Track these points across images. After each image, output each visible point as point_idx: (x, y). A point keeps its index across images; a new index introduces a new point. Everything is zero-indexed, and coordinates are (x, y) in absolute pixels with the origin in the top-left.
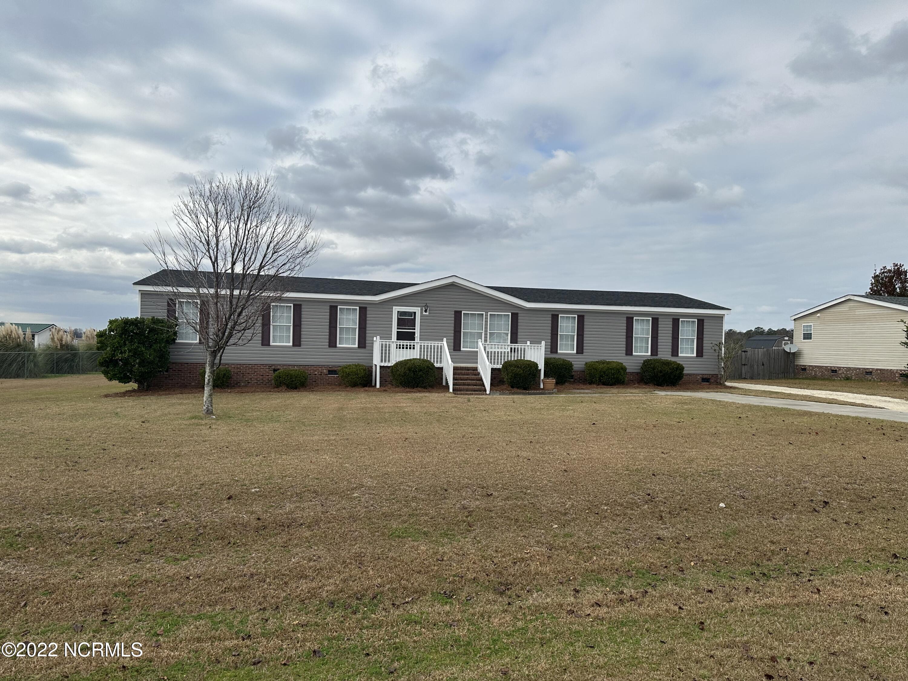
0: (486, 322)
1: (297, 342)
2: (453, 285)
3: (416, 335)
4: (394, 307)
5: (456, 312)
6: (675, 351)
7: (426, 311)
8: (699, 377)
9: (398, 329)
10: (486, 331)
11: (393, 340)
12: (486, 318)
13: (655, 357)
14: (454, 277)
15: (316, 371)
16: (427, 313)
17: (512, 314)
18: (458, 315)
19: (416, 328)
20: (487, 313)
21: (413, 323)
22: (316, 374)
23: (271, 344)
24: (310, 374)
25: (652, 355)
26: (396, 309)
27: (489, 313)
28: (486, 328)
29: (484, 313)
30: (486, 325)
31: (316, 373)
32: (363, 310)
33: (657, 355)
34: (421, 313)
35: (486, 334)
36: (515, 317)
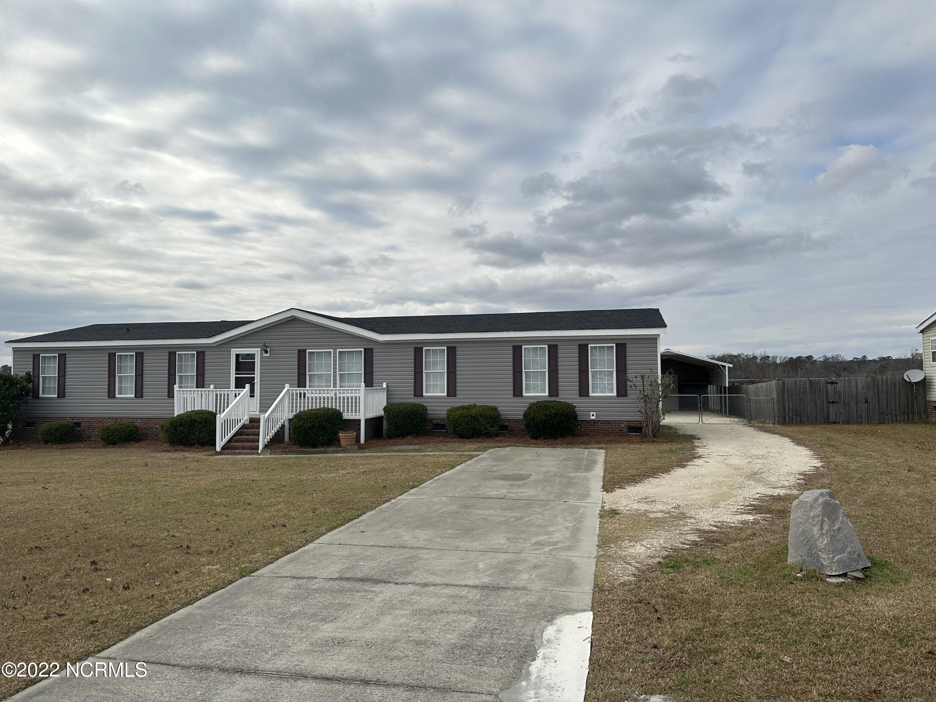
0: (335, 361)
1: (139, 393)
2: (293, 320)
3: (256, 381)
4: (232, 350)
5: (299, 351)
6: (584, 391)
7: (266, 352)
8: (623, 425)
9: (236, 374)
10: (335, 372)
11: (231, 389)
12: (335, 357)
13: (552, 399)
14: (294, 310)
15: (157, 424)
16: (268, 355)
17: (365, 349)
18: (302, 354)
19: (256, 372)
20: (335, 350)
21: (251, 367)
22: (157, 428)
23: (117, 396)
24: (152, 428)
25: (550, 395)
26: (235, 351)
27: (338, 350)
28: (335, 368)
29: (332, 350)
30: (335, 364)
31: (157, 426)
32: (201, 355)
33: (557, 395)
34: (261, 354)
35: (335, 376)
36: (369, 355)
